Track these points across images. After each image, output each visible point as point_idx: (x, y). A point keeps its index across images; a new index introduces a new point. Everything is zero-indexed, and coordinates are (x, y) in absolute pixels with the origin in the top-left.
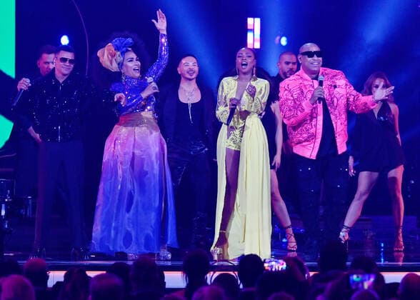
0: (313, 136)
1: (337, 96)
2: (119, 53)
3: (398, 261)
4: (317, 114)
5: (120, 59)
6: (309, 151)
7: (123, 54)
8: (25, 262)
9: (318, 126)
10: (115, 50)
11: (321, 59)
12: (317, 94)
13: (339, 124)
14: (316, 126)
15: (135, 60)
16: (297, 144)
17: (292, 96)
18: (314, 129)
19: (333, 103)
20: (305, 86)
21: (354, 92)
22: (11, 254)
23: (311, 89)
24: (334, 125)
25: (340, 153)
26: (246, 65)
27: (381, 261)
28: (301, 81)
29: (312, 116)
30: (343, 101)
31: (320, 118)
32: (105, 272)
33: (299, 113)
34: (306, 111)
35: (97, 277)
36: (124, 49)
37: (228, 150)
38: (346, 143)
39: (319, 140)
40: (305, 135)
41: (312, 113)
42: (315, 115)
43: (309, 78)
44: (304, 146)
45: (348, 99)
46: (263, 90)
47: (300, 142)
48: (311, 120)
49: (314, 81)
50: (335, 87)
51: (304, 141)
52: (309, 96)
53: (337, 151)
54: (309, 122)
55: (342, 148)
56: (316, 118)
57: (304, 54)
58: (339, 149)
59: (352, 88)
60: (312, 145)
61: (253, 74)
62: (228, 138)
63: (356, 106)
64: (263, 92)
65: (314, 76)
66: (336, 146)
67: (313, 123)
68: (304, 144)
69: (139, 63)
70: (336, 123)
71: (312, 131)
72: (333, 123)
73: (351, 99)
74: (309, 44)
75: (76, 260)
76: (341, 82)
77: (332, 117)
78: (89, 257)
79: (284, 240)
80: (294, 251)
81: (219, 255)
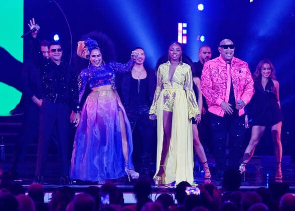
2: (87, 49)
6: (219, 111)
11: (233, 50)
20: (221, 67)
22: (20, 181)
23: (224, 69)
27: (267, 186)
28: (219, 63)
29: (223, 88)
31: (228, 90)
43: (224, 62)
44: (216, 108)
49: (227, 64)
50: (240, 72)
57: (222, 46)
58: (239, 112)
61: (180, 61)
62: (164, 104)
70: (237, 95)
72: (235, 95)
76: (245, 69)
78: (73, 182)
79: (202, 172)
80: (209, 179)
81: (159, 181)
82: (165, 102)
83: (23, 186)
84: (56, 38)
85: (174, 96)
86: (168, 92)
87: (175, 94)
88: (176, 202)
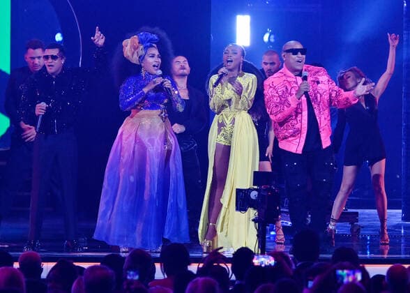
0: (299, 131)
1: (320, 91)
2: (142, 47)
3: (383, 254)
4: (302, 110)
5: (142, 52)
6: (295, 146)
7: (146, 48)
8: (20, 253)
9: (303, 121)
10: (139, 43)
11: (304, 56)
12: (303, 89)
13: (323, 119)
14: (301, 121)
15: (156, 57)
16: (283, 139)
17: (277, 93)
18: (299, 124)
19: (316, 98)
20: (289, 82)
21: (336, 88)
22: (6, 246)
23: (295, 85)
24: (318, 121)
25: (324, 147)
26: (232, 61)
27: (367, 254)
28: (284, 78)
29: (297, 112)
30: (326, 97)
31: (305, 113)
32: (99, 264)
33: (286, 108)
34: (292, 106)
35: (91, 268)
36: (148, 44)
37: (218, 145)
38: (330, 137)
39: (304, 135)
40: (291, 131)
41: (297, 108)
42: (299, 111)
43: (292, 75)
44: (290, 141)
45: (330, 95)
46: (250, 84)
47: (285, 138)
48: (296, 116)
49: (297, 77)
50: (318, 83)
51: (290, 137)
52: (294, 92)
53: (321, 145)
54: (294, 117)
55: (326, 142)
56: (301, 113)
57: (288, 51)
58: (323, 143)
59: (334, 84)
60: (298, 140)
61: (239, 71)
62: (219, 134)
63: (338, 102)
64: (250, 88)
65: (298, 73)
66: (321, 141)
67: (298, 119)
68: (290, 139)
69: (160, 60)
70: (320, 118)
71: (298, 126)
72: (318, 118)
73: (334, 95)
74: (292, 42)
75: (69, 252)
76: (324, 78)
77: (316, 112)
78: (82, 248)
79: (273, 233)
80: (281, 244)
81: (208, 248)
82: (219, 131)
83: (11, 253)
84: (59, 37)
85: (233, 122)
86: (224, 117)
87: (234, 119)
88: (233, 278)
